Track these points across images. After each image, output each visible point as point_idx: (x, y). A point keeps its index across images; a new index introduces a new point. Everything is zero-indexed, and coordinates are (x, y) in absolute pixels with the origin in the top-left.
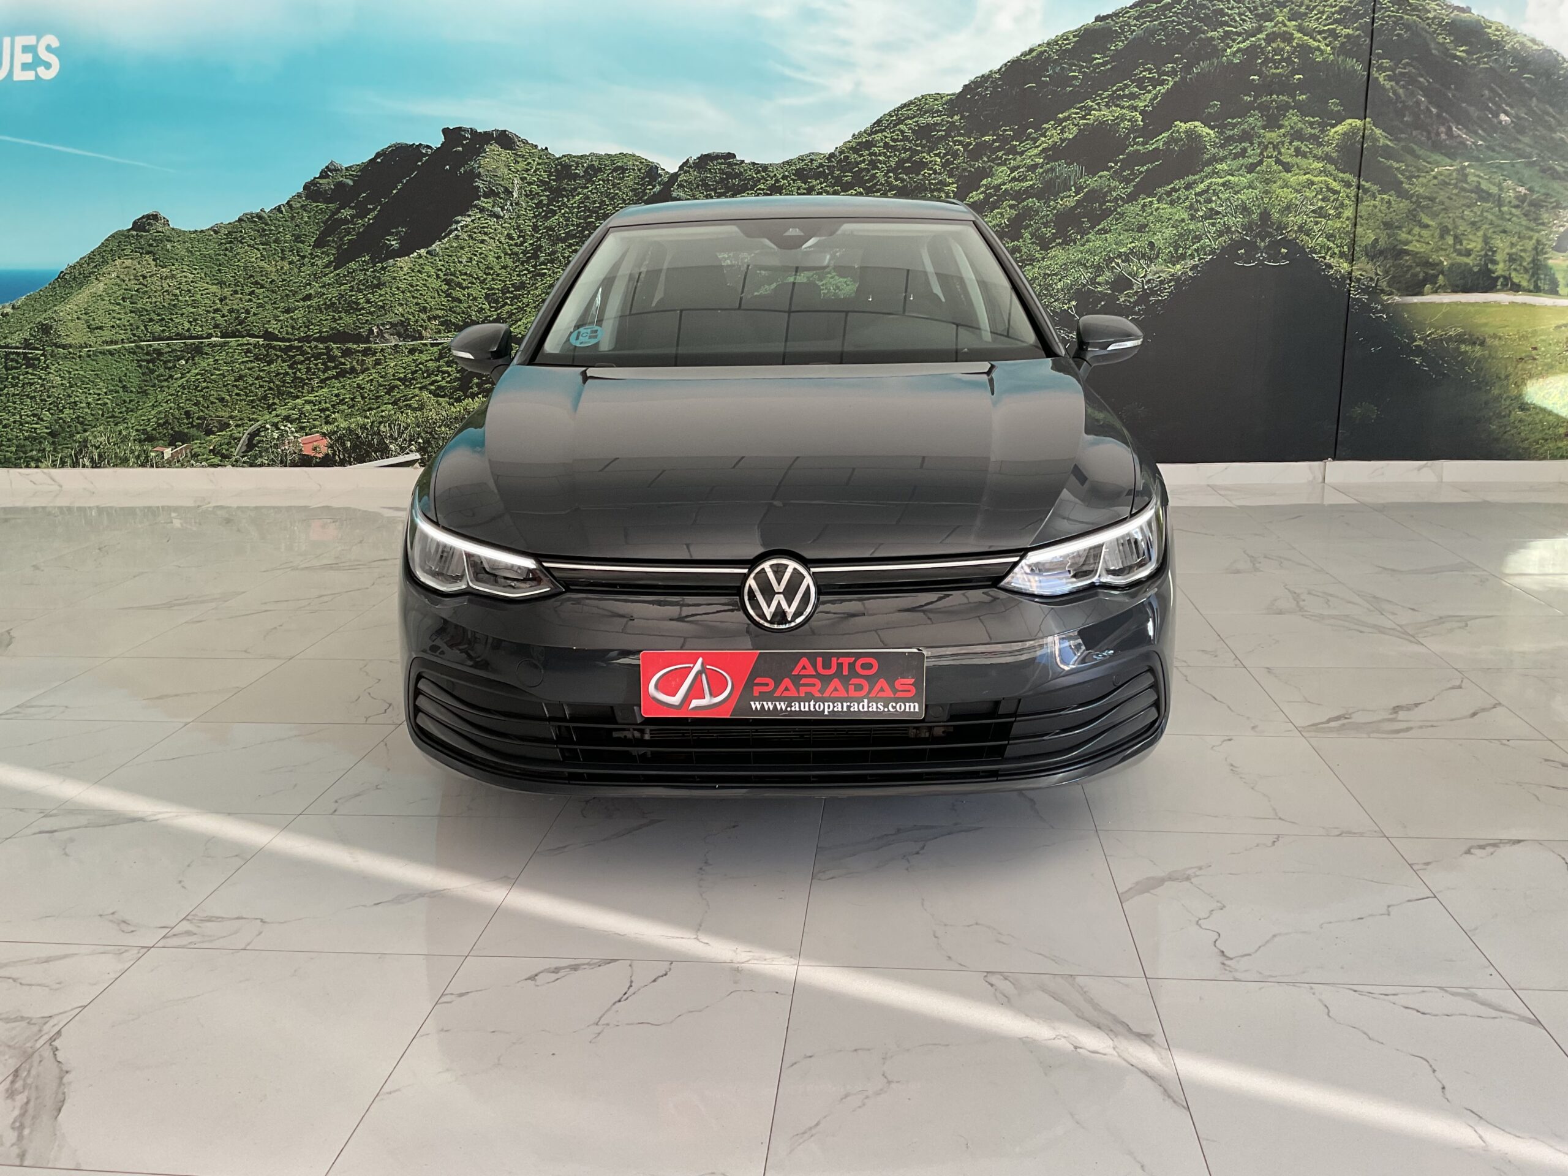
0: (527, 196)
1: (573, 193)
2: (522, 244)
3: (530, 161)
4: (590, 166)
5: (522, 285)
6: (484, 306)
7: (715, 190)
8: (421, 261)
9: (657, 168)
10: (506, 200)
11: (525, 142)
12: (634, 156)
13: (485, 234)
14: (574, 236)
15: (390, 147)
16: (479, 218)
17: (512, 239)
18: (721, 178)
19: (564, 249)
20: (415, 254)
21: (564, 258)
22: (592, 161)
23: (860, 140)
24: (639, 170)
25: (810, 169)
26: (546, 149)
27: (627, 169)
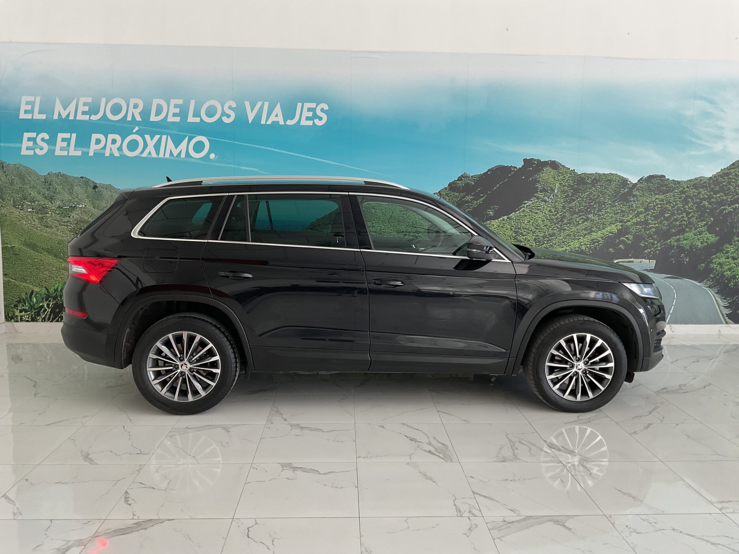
0: (561, 192)
1: (584, 191)
2: (556, 214)
3: (565, 175)
4: (594, 179)
5: (554, 234)
6: (533, 244)
7: (654, 192)
8: (504, 222)
9: (627, 181)
10: (551, 193)
11: (564, 167)
12: (616, 174)
13: (538, 209)
14: (583, 212)
15: (495, 167)
16: (536, 202)
17: (552, 212)
18: (657, 186)
19: (576, 218)
20: (501, 218)
21: (576, 222)
22: (596, 176)
23: (724, 172)
24: (618, 181)
25: (700, 184)
26: (574, 170)
27: (613, 181)
